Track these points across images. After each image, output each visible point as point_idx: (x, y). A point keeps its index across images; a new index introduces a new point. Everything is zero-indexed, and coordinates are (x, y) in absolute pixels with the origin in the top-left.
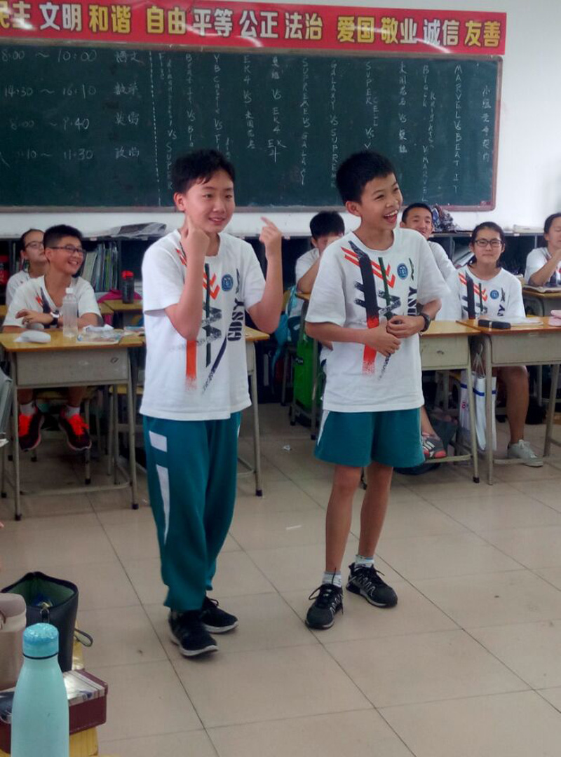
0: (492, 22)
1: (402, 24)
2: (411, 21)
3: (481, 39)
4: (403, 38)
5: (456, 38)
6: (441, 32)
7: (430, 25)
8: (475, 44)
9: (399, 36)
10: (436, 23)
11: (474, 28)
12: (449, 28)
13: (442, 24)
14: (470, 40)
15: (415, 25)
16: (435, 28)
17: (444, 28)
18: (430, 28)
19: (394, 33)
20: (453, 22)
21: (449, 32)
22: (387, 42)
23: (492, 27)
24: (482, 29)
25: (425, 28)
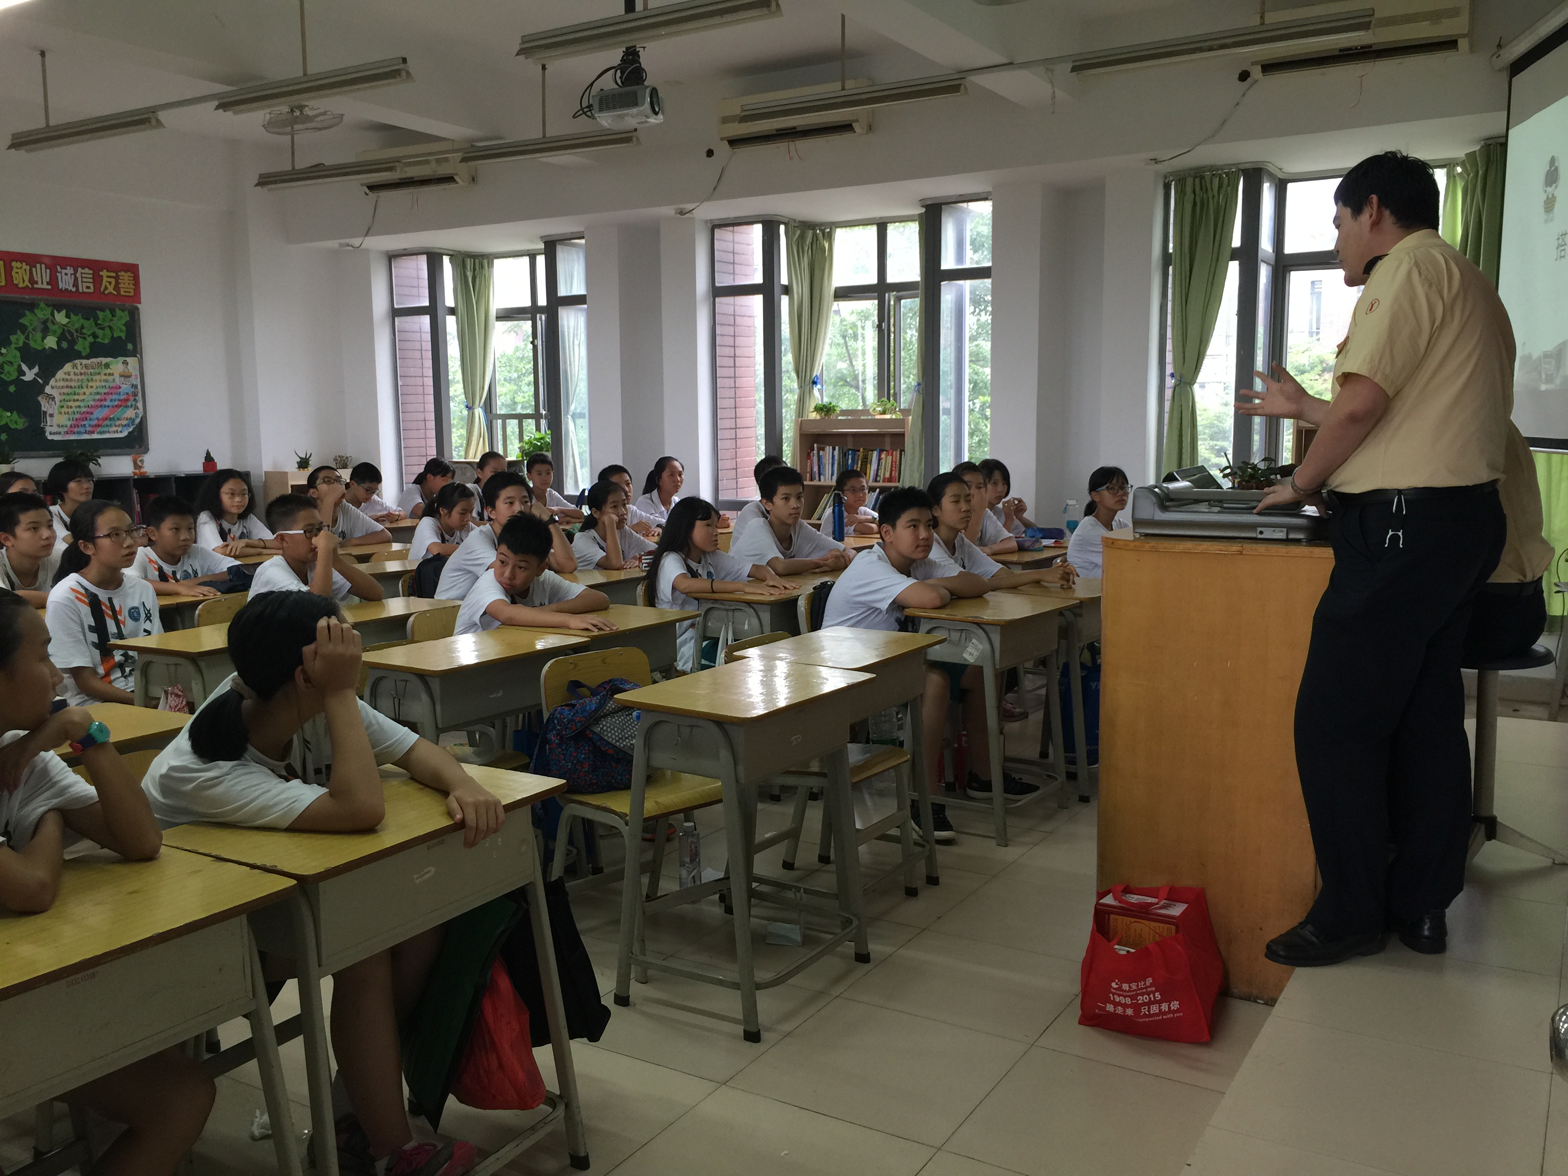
0: (126, 272)
1: (34, 269)
2: (43, 266)
3: (117, 288)
4: (37, 283)
5: (91, 285)
6: (76, 279)
7: (64, 271)
8: (111, 293)
9: (32, 281)
10: (70, 270)
11: (108, 277)
12: (83, 275)
13: (76, 271)
14: (106, 288)
15: (48, 271)
16: (69, 275)
17: (78, 275)
18: (63, 274)
19: (27, 278)
20: (87, 270)
21: (84, 280)
22: (21, 285)
23: (125, 277)
24: (117, 278)
25: (58, 274)
